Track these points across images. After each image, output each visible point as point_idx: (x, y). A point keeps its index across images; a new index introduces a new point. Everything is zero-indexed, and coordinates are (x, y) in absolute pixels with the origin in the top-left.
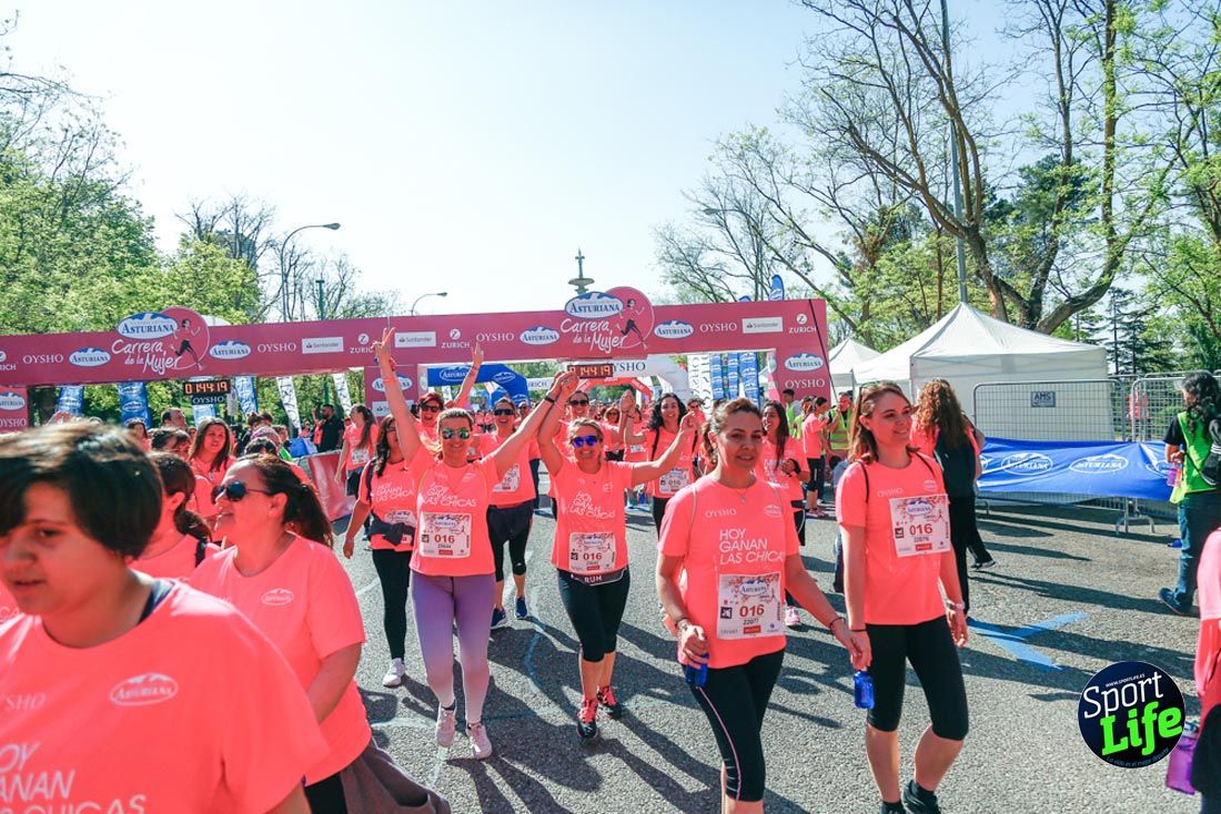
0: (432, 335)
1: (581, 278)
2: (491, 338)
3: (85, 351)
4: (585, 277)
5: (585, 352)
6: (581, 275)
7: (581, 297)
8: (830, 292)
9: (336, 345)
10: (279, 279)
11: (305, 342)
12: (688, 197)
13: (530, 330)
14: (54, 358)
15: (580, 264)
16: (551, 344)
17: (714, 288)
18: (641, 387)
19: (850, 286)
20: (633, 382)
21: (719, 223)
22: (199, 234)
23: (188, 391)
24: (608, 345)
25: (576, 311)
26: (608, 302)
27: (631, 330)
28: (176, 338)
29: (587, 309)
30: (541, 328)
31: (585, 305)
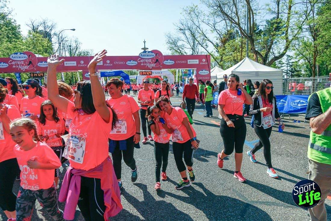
0: (102, 62)
1: (145, 48)
2: (118, 63)
3: (1, 63)
5: (145, 68)
7: (143, 52)
8: (213, 53)
9: (74, 64)
11: (65, 63)
13: (129, 61)
17: (181, 51)
18: (161, 79)
19: (217, 52)
20: (159, 77)
21: (183, 33)
22: (34, 30)
23: (32, 76)
24: (151, 66)
25: (142, 56)
26: (151, 54)
27: (157, 62)
28: (27, 60)
29: (145, 56)
30: (132, 61)
31: (145, 54)
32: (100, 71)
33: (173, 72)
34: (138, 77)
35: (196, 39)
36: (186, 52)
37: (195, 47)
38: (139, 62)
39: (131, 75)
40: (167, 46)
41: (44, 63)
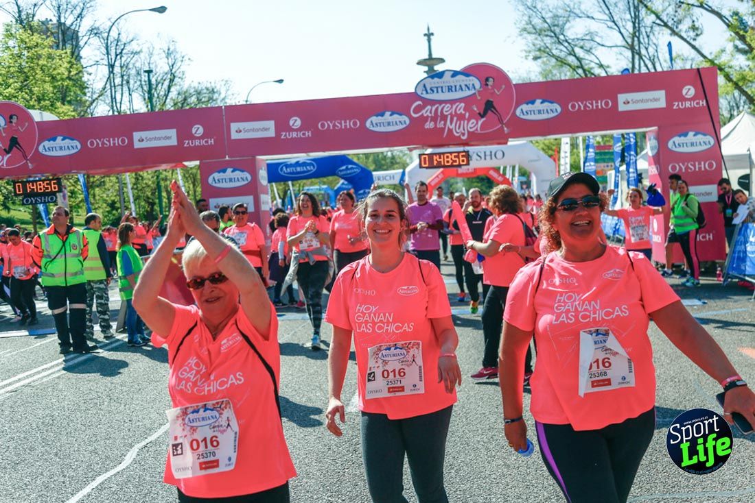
0: (271, 124)
1: (430, 58)
2: (334, 125)
4: (434, 56)
5: (438, 138)
6: (430, 54)
7: (432, 77)
8: (723, 60)
9: (168, 138)
11: (137, 135)
13: (377, 116)
15: (429, 41)
16: (401, 130)
17: (583, 62)
18: (500, 179)
19: (744, 52)
20: (492, 173)
22: (21, 24)
23: (19, 191)
24: (464, 130)
25: (427, 93)
26: (463, 81)
27: (489, 112)
28: (4, 135)
29: (440, 90)
30: (389, 113)
31: (437, 85)
32: (265, 159)
33: (550, 148)
34: (410, 177)
35: (646, 6)
36: (602, 63)
37: (644, 39)
38: (416, 118)
39: (379, 167)
40: (524, 41)
41: (63, 140)
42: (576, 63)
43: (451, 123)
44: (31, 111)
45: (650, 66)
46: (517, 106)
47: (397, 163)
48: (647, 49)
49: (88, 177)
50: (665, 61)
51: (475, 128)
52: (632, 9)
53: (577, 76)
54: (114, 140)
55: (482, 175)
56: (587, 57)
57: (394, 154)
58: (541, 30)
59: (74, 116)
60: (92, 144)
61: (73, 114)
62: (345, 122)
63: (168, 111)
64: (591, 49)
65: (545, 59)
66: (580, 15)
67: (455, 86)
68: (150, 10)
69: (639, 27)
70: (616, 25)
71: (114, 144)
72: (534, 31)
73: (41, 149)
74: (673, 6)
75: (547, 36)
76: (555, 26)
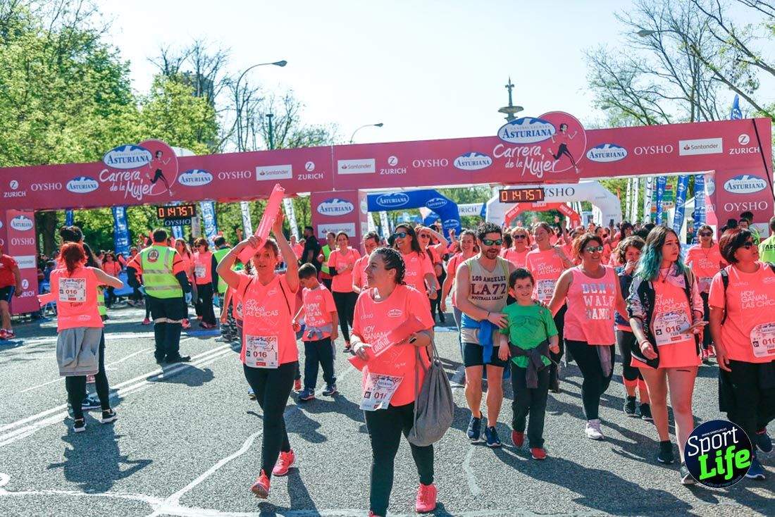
0: (372, 162)
1: (511, 106)
2: (426, 164)
3: (79, 179)
4: (514, 105)
5: (517, 176)
6: (511, 103)
7: (512, 123)
9: (285, 172)
10: (235, 114)
11: (259, 170)
12: (622, 20)
13: (464, 156)
14: (55, 186)
15: (510, 91)
16: (484, 168)
17: (647, 111)
18: (570, 212)
20: (562, 207)
21: (654, 45)
22: (167, 75)
23: (162, 215)
24: (540, 169)
25: (508, 137)
26: (540, 127)
27: (563, 154)
28: (151, 167)
29: (519, 134)
30: (475, 154)
31: (517, 130)
32: (366, 192)
33: (615, 187)
34: (490, 210)
35: (707, 64)
37: (702, 91)
38: (497, 159)
39: (463, 200)
40: (594, 93)
41: (198, 172)
42: (640, 112)
43: (529, 164)
44: (173, 148)
45: (708, 116)
46: (588, 149)
47: (478, 197)
48: (705, 101)
49: (217, 204)
50: (722, 111)
51: (550, 168)
52: (692, 66)
53: (641, 124)
54: (240, 173)
55: (554, 209)
56: (651, 107)
57: (476, 189)
58: (609, 83)
59: (207, 153)
60: (222, 176)
61: (207, 150)
62: (436, 161)
63: (284, 149)
64: (655, 100)
65: (612, 109)
66: (645, 71)
67: (533, 131)
68: (274, 64)
69: (699, 82)
70: (677, 79)
71: (240, 176)
72: (603, 84)
73: (180, 180)
74: (731, 63)
75: (615, 88)
76: (623, 79)
